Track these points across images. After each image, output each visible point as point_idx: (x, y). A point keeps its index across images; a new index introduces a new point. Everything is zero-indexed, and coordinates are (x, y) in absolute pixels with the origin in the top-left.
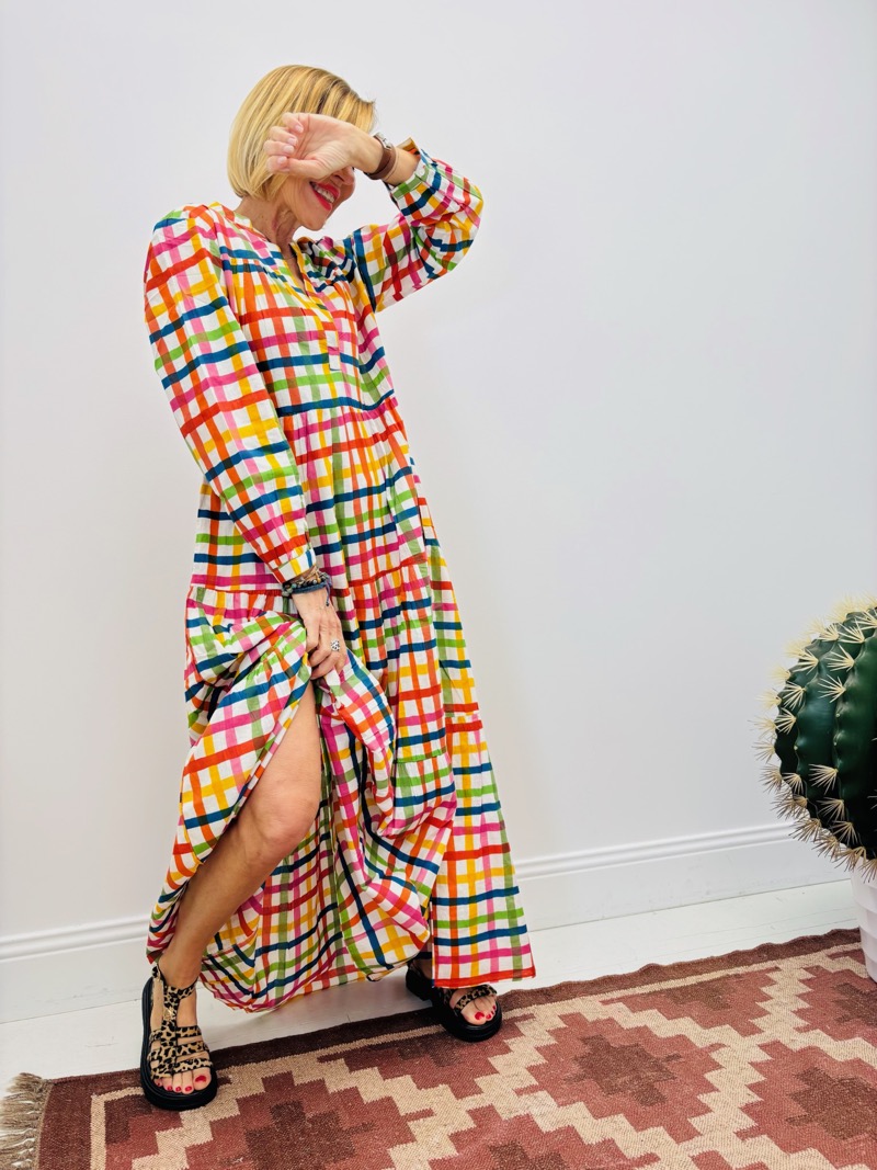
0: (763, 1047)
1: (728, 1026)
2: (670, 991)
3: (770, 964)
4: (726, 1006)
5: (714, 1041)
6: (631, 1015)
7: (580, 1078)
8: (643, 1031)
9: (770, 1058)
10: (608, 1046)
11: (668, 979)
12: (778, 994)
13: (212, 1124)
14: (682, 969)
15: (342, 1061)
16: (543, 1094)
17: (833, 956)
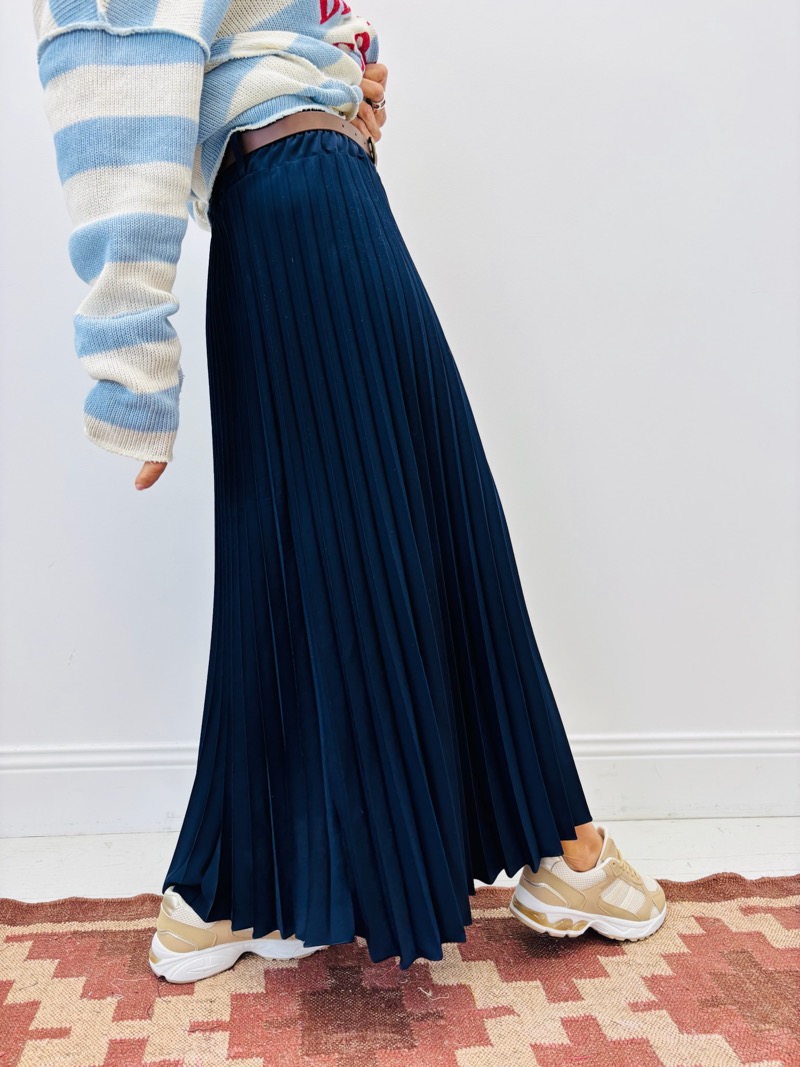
1: (538, 983)
7: (289, 1022)
9: (566, 1041)
10: (358, 983)
11: (498, 907)
15: (29, 944)
16: (222, 1037)
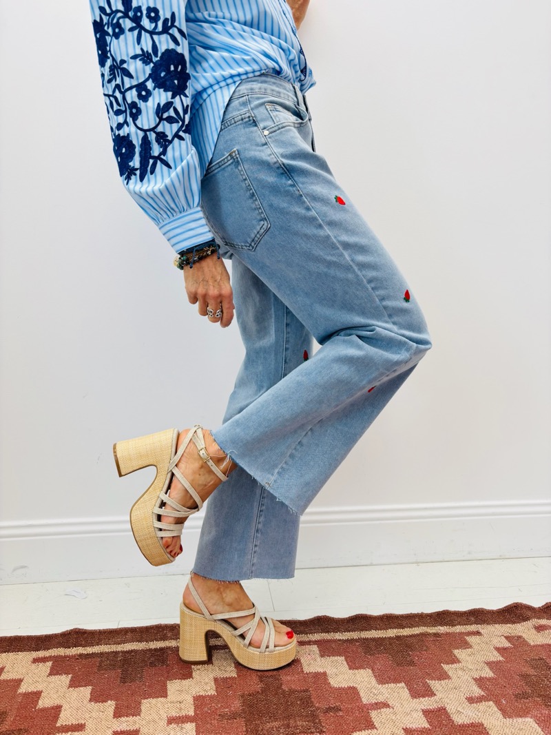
0: (426, 713)
1: (403, 684)
2: (366, 639)
3: (473, 628)
4: (412, 663)
5: (381, 699)
6: (319, 659)
8: (321, 677)
9: (427, 725)
10: (280, 687)
11: (370, 630)
12: (468, 658)
14: (389, 620)
15: (49, 664)
17: (539, 629)
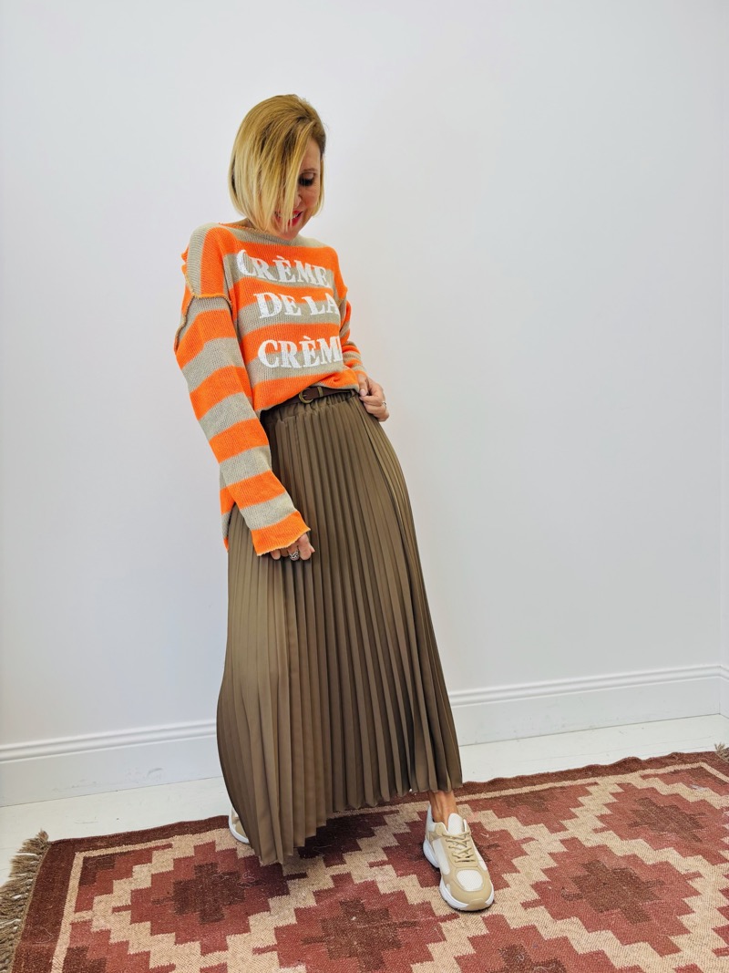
0: (563, 842)
2: (507, 796)
3: (591, 780)
4: (547, 810)
5: (527, 836)
6: (472, 814)
11: (508, 788)
12: (590, 802)
13: (152, 875)
14: (522, 780)
16: (389, 868)
17: (644, 777)
